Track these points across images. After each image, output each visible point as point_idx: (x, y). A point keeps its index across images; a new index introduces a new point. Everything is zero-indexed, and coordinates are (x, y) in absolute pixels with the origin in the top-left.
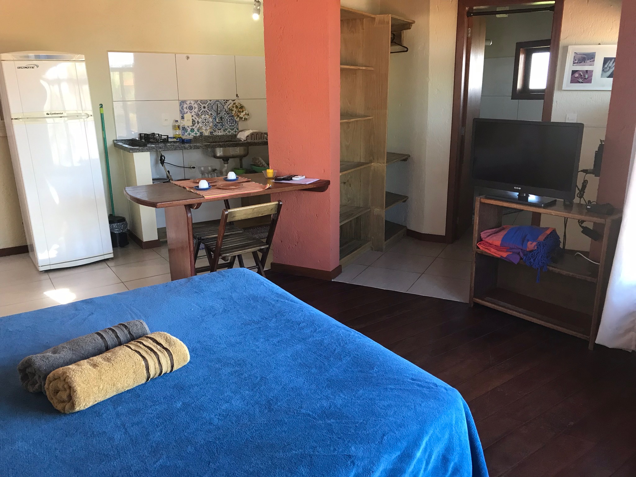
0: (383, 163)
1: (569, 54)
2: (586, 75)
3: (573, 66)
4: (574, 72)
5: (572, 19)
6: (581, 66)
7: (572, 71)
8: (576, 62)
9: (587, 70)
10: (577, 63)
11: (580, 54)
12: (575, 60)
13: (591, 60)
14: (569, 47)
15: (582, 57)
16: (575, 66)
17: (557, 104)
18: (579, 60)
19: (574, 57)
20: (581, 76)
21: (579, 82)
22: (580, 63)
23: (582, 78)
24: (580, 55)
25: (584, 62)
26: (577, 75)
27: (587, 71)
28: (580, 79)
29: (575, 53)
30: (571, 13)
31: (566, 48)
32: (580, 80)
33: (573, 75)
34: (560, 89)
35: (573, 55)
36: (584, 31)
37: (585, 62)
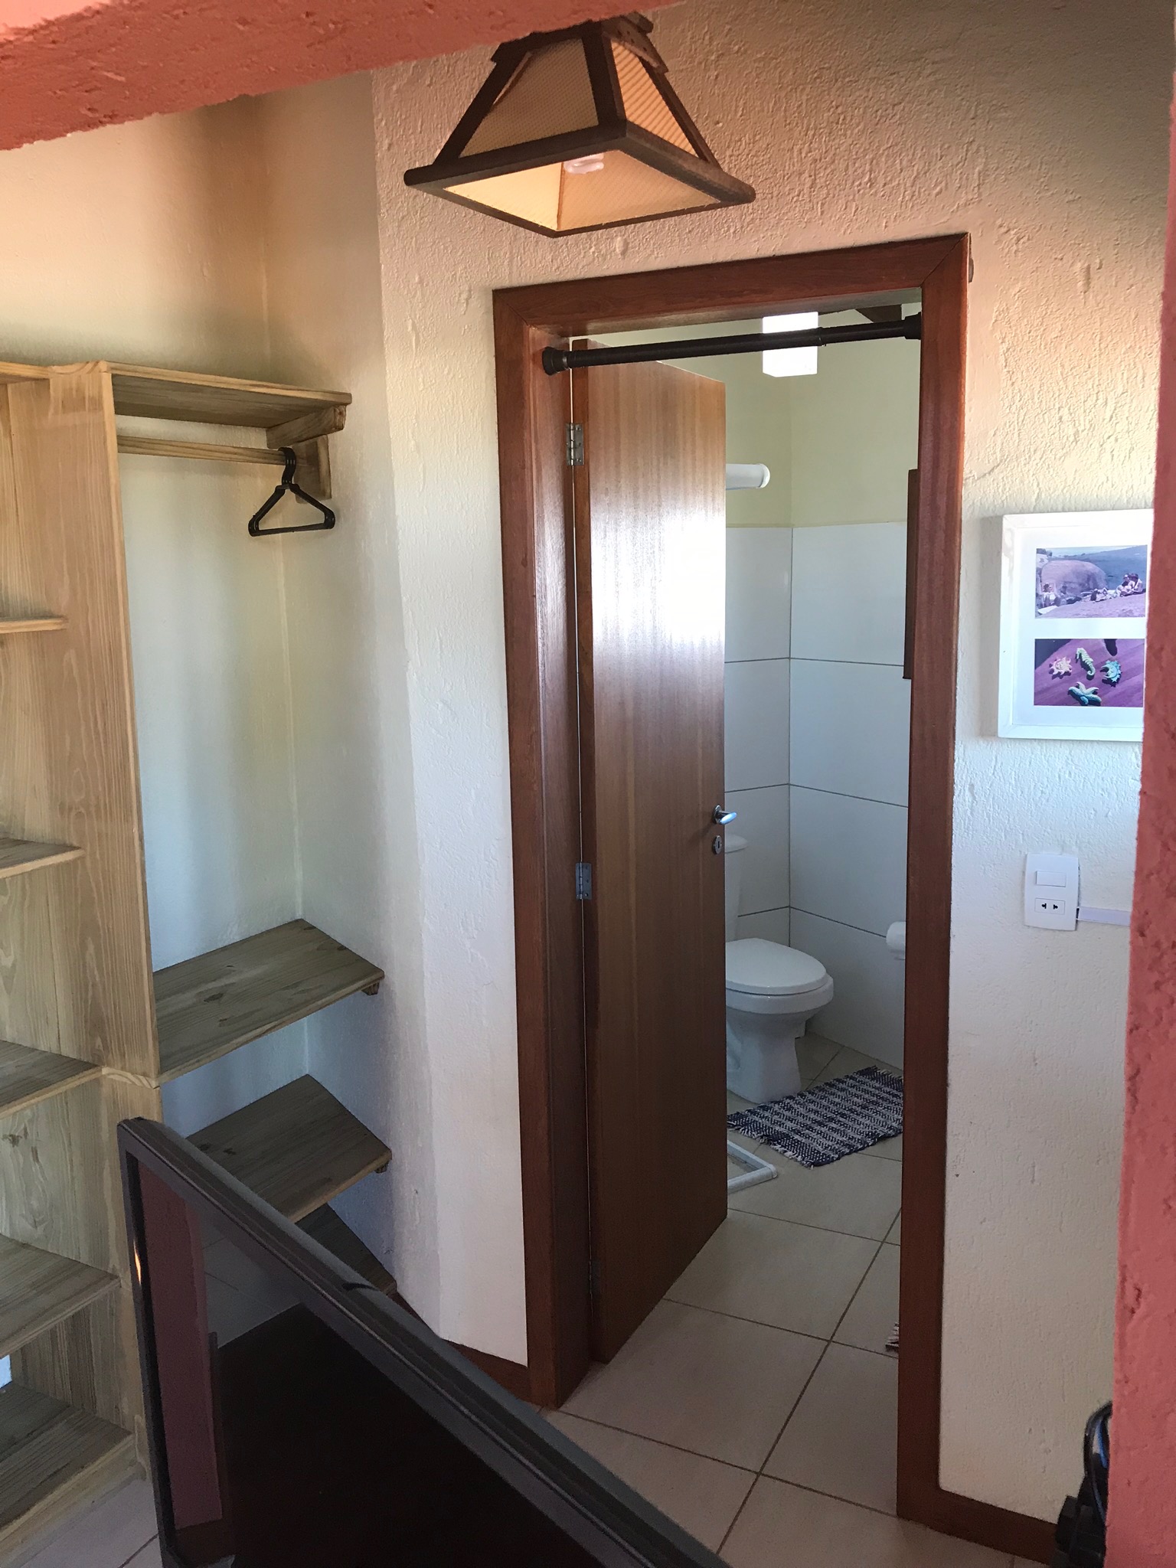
0: (145, 1075)
1: (1012, 560)
2: (1108, 665)
3: (1041, 620)
4: (1046, 649)
5: (1011, 373)
6: (1077, 615)
7: (1036, 640)
8: (1052, 597)
9: (1113, 641)
10: (1057, 602)
11: (1067, 558)
12: (1046, 588)
13: (1125, 589)
14: (1008, 522)
15: (1077, 574)
16: (1048, 615)
17: (974, 798)
18: (1064, 589)
19: (1039, 572)
20: (1086, 667)
21: (1077, 700)
22: (1070, 602)
23: (1090, 678)
24: (1067, 563)
25: (1093, 598)
26: (1062, 665)
27: (1111, 644)
28: (1082, 686)
29: (1040, 551)
30: (1005, 346)
31: (992, 527)
32: (1085, 691)
33: (1045, 665)
34: (987, 728)
35: (1033, 561)
36: (1076, 434)
37: (1099, 597)
